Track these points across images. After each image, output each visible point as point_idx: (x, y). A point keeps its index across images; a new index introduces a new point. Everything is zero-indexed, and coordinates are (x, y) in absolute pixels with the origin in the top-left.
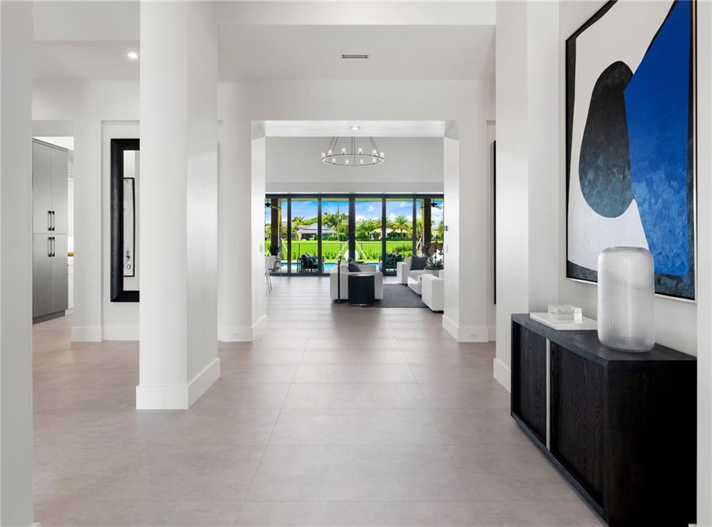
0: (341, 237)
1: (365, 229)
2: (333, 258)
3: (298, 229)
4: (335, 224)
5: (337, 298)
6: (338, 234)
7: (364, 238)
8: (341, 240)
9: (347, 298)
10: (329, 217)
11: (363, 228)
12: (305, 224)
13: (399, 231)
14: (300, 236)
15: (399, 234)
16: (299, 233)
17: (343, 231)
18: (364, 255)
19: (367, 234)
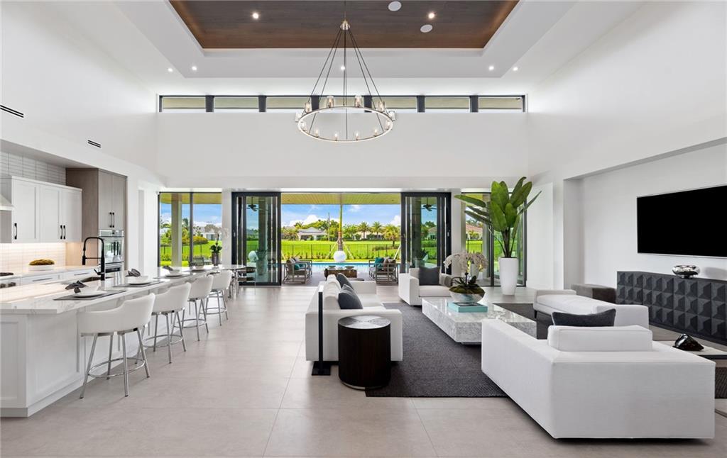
0: (331, 238)
1: (350, 232)
2: (323, 258)
3: (298, 232)
4: (327, 228)
5: (317, 359)
6: (329, 236)
7: (348, 239)
8: (331, 240)
9: (336, 358)
10: (322, 223)
11: (347, 231)
12: (304, 228)
13: (375, 234)
14: (300, 237)
15: (376, 236)
16: (299, 235)
17: (332, 234)
18: (351, 255)
19: (351, 236)
